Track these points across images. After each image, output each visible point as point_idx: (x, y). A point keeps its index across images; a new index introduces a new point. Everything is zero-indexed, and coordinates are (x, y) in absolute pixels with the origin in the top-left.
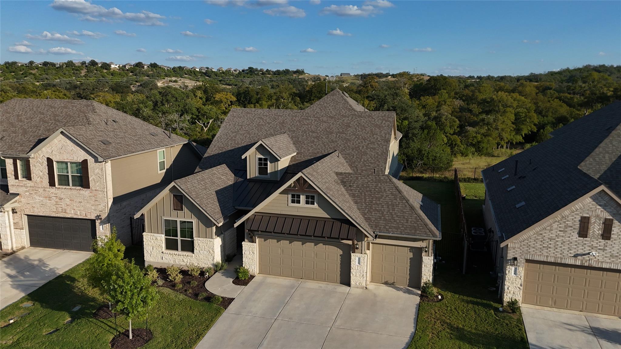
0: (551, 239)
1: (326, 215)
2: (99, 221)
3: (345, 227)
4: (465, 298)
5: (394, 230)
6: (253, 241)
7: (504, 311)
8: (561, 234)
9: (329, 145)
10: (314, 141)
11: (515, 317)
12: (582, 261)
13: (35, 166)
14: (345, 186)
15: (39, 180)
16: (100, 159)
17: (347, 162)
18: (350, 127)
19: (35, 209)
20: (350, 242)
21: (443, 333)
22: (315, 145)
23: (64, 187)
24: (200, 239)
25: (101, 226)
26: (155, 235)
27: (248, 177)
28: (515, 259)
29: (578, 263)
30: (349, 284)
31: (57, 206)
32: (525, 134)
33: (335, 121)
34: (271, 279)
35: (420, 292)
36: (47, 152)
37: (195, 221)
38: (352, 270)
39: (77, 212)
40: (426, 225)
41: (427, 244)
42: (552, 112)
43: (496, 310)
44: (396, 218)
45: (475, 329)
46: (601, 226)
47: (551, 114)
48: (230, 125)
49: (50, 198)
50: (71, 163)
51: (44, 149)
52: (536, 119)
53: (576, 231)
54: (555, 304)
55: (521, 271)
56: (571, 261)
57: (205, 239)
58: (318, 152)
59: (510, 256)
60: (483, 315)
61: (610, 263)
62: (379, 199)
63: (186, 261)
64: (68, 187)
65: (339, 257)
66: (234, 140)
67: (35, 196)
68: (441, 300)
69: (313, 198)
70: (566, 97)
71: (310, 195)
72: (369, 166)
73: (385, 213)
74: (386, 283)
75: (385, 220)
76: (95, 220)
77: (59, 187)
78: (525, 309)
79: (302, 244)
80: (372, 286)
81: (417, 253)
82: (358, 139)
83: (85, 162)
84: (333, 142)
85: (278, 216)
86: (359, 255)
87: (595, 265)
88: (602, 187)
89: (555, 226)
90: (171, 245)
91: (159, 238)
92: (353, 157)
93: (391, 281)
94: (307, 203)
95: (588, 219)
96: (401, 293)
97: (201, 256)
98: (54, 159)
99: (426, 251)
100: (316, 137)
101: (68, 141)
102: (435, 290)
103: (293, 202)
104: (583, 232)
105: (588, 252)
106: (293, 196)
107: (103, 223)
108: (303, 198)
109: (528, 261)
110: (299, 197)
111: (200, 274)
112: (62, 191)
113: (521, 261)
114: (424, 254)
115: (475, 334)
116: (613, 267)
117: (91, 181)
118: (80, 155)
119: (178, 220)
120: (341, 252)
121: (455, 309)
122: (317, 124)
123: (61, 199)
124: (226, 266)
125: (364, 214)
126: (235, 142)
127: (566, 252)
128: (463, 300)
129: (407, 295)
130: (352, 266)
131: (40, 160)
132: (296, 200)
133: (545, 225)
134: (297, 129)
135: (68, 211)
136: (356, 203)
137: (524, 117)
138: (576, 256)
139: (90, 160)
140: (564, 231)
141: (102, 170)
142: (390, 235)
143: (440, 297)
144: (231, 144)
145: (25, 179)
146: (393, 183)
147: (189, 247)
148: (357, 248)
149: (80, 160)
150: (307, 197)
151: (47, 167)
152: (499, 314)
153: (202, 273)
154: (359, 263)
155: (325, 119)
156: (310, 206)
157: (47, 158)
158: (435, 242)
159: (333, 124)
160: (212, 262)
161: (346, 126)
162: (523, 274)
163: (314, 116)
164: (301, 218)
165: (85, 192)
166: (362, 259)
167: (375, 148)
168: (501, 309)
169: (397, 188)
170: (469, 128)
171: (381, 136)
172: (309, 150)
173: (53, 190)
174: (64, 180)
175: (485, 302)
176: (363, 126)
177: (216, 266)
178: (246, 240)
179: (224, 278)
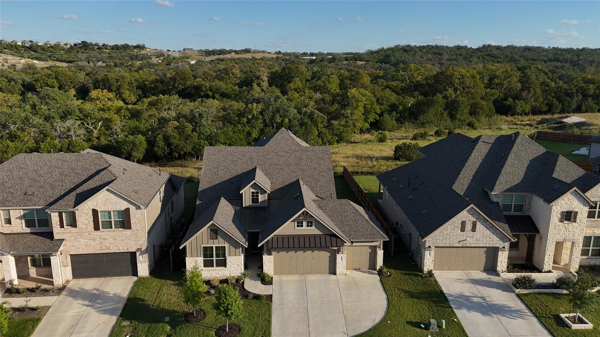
0: (447, 234)
1: (319, 233)
2: (139, 252)
3: (334, 239)
4: (402, 272)
5: (361, 237)
6: (270, 254)
7: (426, 277)
8: (452, 231)
9: (292, 175)
10: (279, 173)
11: (432, 279)
12: (462, 244)
13: (80, 216)
14: (322, 210)
15: (84, 227)
16: (142, 207)
17: (308, 187)
18: (302, 160)
19: (80, 249)
20: (336, 248)
21: (401, 295)
22: (282, 175)
23: (108, 230)
24: (232, 257)
25: (141, 256)
26: (196, 258)
27: (244, 206)
28: (430, 247)
29: (461, 245)
30: (335, 274)
31: (101, 245)
32: (370, 122)
33: (290, 155)
34: (285, 278)
35: (376, 272)
36: (92, 205)
37: (227, 245)
38: (337, 265)
39: (120, 248)
40: (378, 232)
41: (379, 243)
42: (386, 100)
43: (421, 276)
44: (360, 229)
45: (416, 290)
46: (471, 225)
47: (385, 102)
48: (209, 162)
49: (94, 240)
50: (114, 211)
51: (89, 203)
52: (378, 109)
53: (460, 229)
54: (449, 269)
55: (433, 253)
56: (457, 245)
57: (235, 257)
58: (286, 181)
59: (427, 246)
60: (416, 280)
61: (476, 244)
62: (346, 216)
63: (220, 273)
64: (111, 230)
65: (328, 258)
66: (218, 175)
67: (80, 239)
68: (390, 275)
69: (311, 222)
70: (393, 85)
71: (309, 221)
72: (324, 190)
73: (352, 226)
74: (355, 269)
75: (354, 231)
76: (135, 252)
77: (103, 230)
78: (436, 273)
79: (304, 252)
80: (348, 272)
81: (374, 250)
82: (311, 169)
83: (128, 210)
84: (294, 172)
85: (288, 237)
86: (341, 255)
87: (468, 245)
88: (472, 205)
89: (449, 227)
90: (208, 264)
91: (199, 260)
92: (312, 184)
93: (358, 268)
94: (308, 226)
95: (465, 222)
96: (366, 274)
97: (232, 269)
98: (99, 209)
99: (379, 247)
100: (280, 169)
101: (112, 195)
102: (385, 270)
103: (298, 226)
104: (463, 229)
105: (465, 239)
106: (298, 223)
107: (142, 253)
108: (305, 223)
109: (436, 247)
110: (302, 223)
111: (236, 282)
112: (106, 233)
113: (433, 248)
114: (378, 249)
115: (417, 293)
116: (477, 245)
117: (133, 223)
118: (123, 205)
119: (214, 246)
120: (329, 254)
121: (400, 279)
122: (278, 158)
123: (105, 239)
124: (250, 272)
125: (340, 228)
126: (219, 176)
127: (455, 240)
128: (402, 274)
129: (370, 275)
130: (337, 262)
131: (85, 211)
132: (300, 225)
133: (444, 227)
134: (264, 163)
135: (112, 248)
136: (333, 221)
137: (370, 109)
138: (459, 242)
139: (132, 208)
140: (454, 229)
141: (142, 214)
142: (360, 240)
143: (389, 273)
144: (217, 178)
145: (69, 227)
146: (351, 205)
147: (223, 263)
148: (340, 251)
149: (123, 208)
150: (308, 223)
151: (92, 216)
152: (424, 279)
153: (237, 281)
154: (342, 260)
155: (282, 154)
156: (310, 228)
157: (92, 209)
158: (384, 242)
159: (289, 157)
160: (240, 272)
161: (299, 159)
162: (433, 255)
163: (273, 151)
164: (304, 236)
165: (127, 232)
166: (343, 257)
167: (324, 176)
168: (424, 276)
169: (354, 208)
170: (334, 122)
171: (325, 166)
172: (278, 180)
173: (98, 233)
174: (108, 225)
175: (414, 272)
176: (311, 158)
177: (244, 274)
178: (265, 254)
179: (253, 282)
